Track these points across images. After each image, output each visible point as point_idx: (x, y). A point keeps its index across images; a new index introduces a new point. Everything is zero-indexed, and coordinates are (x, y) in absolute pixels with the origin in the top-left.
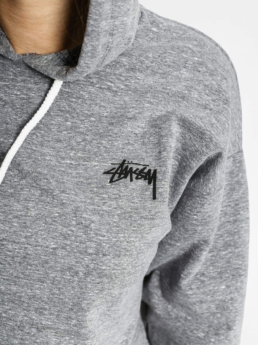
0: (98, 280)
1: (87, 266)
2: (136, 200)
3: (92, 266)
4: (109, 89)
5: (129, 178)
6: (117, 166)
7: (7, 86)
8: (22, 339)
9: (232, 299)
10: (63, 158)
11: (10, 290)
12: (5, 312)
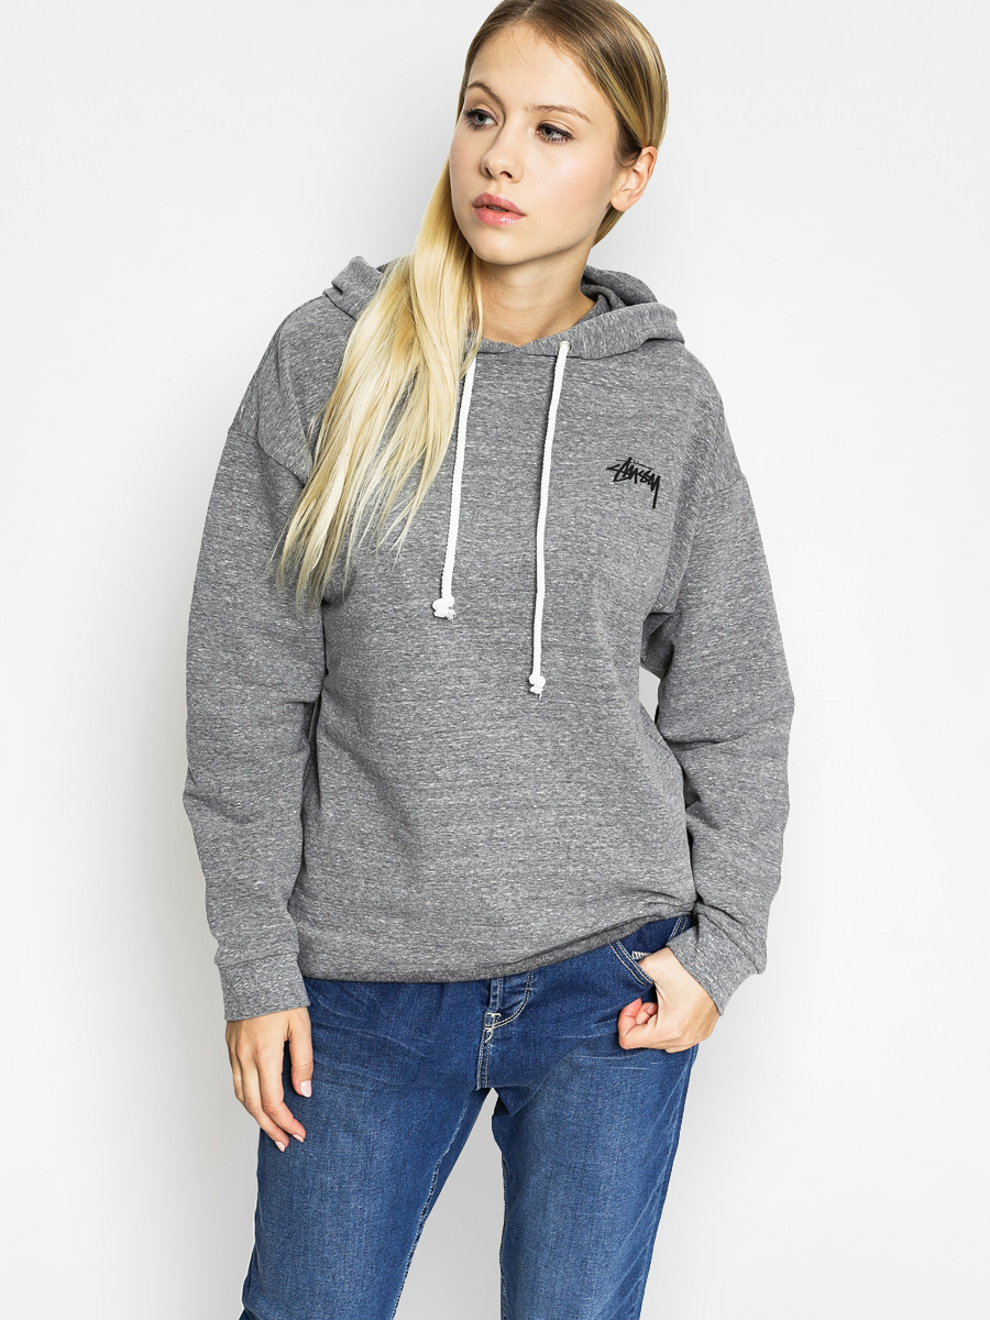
2: (637, 505)
4: (603, 385)
5: (633, 479)
6: (622, 463)
7: (492, 385)
9: (755, 656)
10: (561, 460)
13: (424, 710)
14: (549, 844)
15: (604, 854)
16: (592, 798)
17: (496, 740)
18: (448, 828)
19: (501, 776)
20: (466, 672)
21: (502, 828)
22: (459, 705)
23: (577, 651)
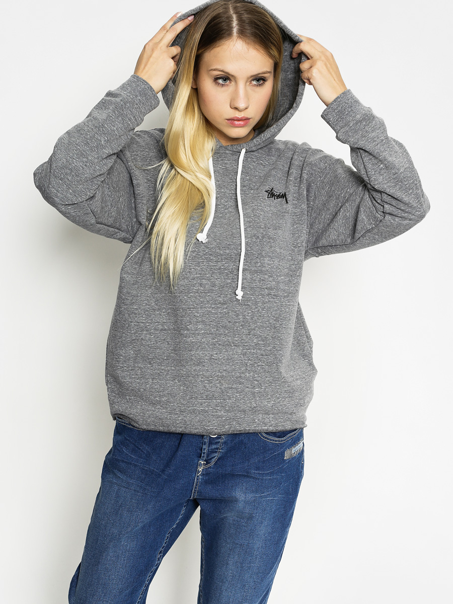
0: (268, 240)
1: (262, 233)
3: (264, 233)
8: (233, 279)
11: (225, 253)
12: (223, 266)
13: (183, 298)
14: (238, 363)
15: (263, 368)
16: (260, 342)
17: (216, 314)
18: (192, 352)
19: (217, 330)
20: (204, 282)
21: (216, 354)
22: (200, 296)
23: (256, 272)
